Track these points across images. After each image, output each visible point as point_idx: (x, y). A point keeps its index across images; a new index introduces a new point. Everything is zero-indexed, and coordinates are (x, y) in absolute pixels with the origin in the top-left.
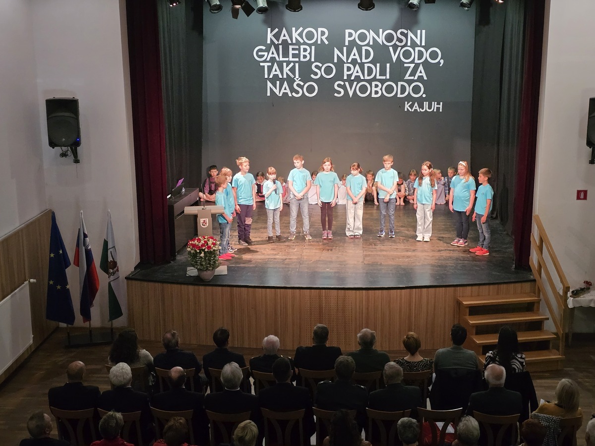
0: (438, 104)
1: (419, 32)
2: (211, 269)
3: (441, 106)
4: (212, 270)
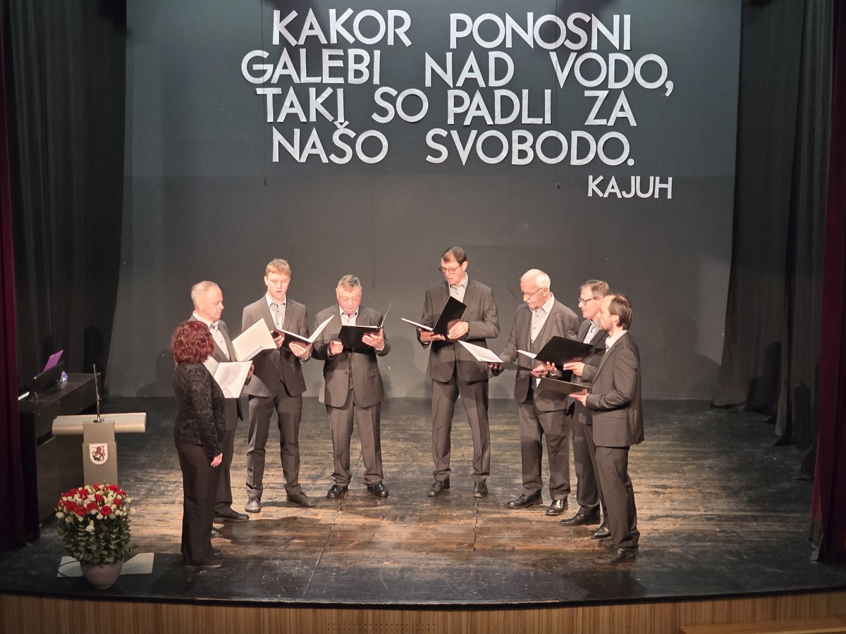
0: (664, 181)
1: (616, 18)
2: (111, 560)
3: (669, 186)
4: (114, 562)
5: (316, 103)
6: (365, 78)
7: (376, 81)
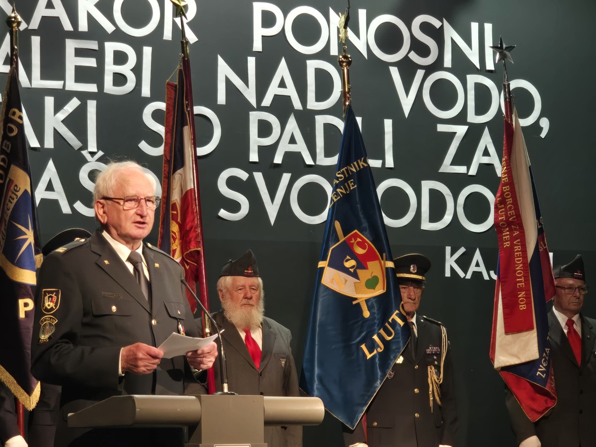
1: (475, 26)
5: (54, 121)
6: (130, 85)
7: (146, 91)
